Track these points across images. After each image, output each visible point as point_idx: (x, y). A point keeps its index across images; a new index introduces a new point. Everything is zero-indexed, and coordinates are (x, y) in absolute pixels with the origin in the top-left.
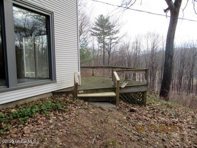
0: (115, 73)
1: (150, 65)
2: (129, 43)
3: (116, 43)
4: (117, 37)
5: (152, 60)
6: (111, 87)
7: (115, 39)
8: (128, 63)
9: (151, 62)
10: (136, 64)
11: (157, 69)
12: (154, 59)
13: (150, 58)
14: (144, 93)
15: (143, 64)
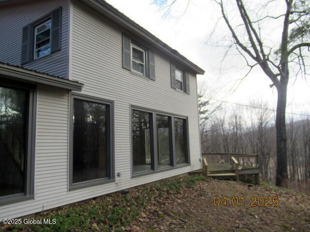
0: (233, 158)
1: (258, 149)
2: (224, 118)
3: (206, 118)
4: (207, 111)
5: (261, 142)
6: (230, 169)
7: (203, 113)
8: (225, 147)
9: (259, 145)
10: (237, 148)
11: (270, 156)
12: (263, 141)
13: (258, 139)
14: (257, 175)
15: (248, 148)
